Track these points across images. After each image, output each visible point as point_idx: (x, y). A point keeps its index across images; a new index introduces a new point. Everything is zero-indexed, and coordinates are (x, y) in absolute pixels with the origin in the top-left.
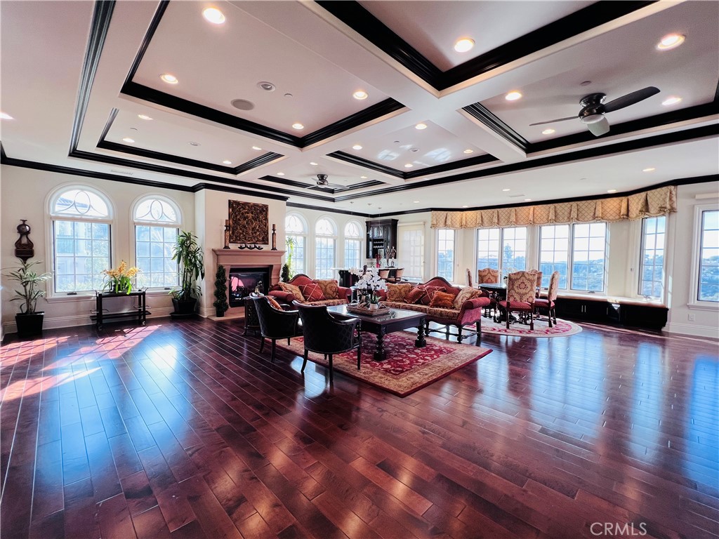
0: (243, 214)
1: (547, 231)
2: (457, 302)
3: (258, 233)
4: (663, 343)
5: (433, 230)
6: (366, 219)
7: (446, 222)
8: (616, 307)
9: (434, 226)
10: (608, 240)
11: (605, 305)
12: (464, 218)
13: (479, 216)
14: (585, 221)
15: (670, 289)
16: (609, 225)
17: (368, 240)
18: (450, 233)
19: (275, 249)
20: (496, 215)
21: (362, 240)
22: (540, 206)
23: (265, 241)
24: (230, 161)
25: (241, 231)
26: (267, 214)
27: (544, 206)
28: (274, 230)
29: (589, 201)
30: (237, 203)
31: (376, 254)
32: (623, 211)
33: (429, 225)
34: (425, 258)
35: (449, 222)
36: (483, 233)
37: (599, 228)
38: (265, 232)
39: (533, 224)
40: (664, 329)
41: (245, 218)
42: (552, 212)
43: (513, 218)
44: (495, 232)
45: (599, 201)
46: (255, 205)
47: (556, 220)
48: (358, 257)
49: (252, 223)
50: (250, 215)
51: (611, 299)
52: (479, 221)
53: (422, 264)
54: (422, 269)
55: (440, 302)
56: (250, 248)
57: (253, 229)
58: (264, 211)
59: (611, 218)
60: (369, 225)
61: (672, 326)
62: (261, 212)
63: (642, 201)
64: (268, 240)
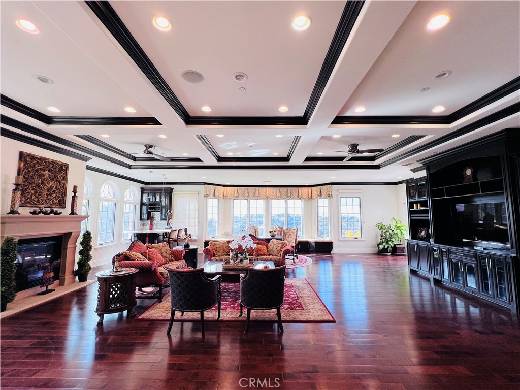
0: (37, 171)
1: (275, 203)
2: (272, 250)
3: (54, 195)
4: (331, 259)
5: (205, 198)
6: (141, 185)
7: (214, 193)
8: (313, 244)
9: (206, 196)
10: (303, 209)
11: (307, 243)
12: (226, 192)
13: (236, 191)
14: (294, 199)
15: (333, 232)
16: (303, 201)
17: (142, 204)
18: (215, 201)
19: (76, 214)
20: (247, 191)
21: (138, 204)
22: (272, 188)
23: (62, 204)
24: (59, 109)
25: (33, 192)
26: (66, 174)
27: (274, 188)
28: (75, 192)
29: (295, 188)
30: (33, 157)
31: (150, 217)
32: (310, 195)
33: (202, 194)
34: (198, 220)
35: (216, 194)
36: (237, 202)
37: (298, 203)
38: (62, 194)
39: (267, 198)
40: (332, 252)
41: (40, 176)
42: (278, 192)
43: (257, 194)
44: (244, 202)
45: (300, 188)
46: (54, 163)
47: (280, 197)
48: (131, 219)
49: (48, 183)
50: (47, 173)
51: (310, 240)
52: (236, 194)
53: (197, 224)
54: (196, 228)
55: (261, 252)
56: (46, 213)
57: (49, 189)
58: (63, 170)
59: (305, 197)
60: (143, 191)
61: (335, 251)
62: (59, 170)
63: (319, 190)
64: (64, 203)
